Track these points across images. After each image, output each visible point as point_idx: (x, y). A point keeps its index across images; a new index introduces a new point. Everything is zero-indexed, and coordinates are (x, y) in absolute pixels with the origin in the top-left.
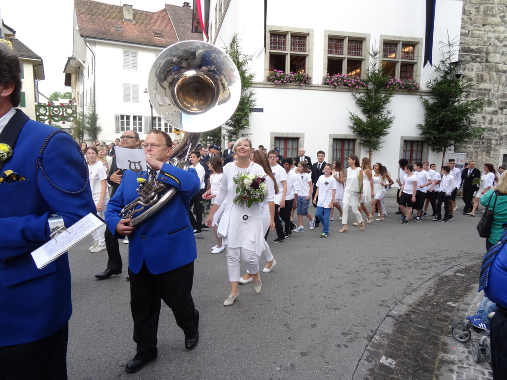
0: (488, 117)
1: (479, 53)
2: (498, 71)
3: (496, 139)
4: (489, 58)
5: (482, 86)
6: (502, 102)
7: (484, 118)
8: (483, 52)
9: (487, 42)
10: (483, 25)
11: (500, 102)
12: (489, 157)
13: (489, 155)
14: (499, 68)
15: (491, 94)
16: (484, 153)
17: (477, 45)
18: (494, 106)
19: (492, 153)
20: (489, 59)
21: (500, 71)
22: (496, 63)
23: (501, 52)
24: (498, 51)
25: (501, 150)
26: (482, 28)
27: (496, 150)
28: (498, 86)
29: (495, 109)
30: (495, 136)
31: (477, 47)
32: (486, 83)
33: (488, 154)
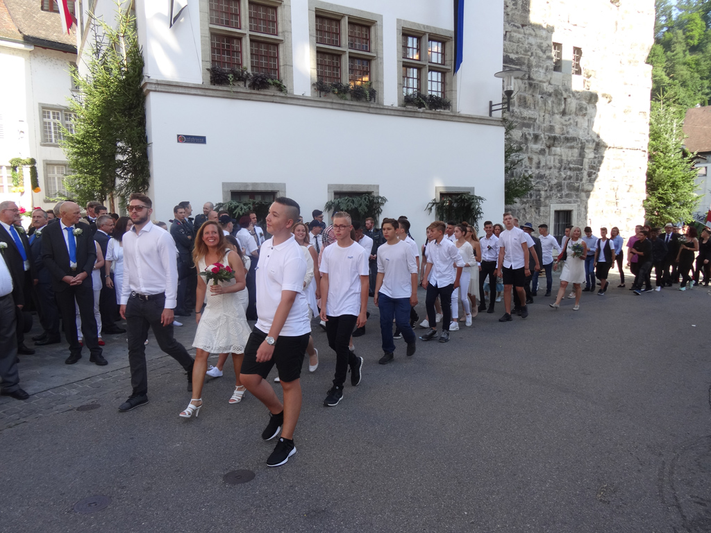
0: (535, 159)
1: (520, 65)
2: (542, 93)
3: (546, 188)
4: (531, 74)
5: (527, 113)
6: (549, 138)
7: (530, 159)
8: (524, 64)
9: (528, 51)
10: (523, 26)
11: (547, 137)
12: (539, 216)
13: (539, 212)
14: (543, 89)
15: (536, 126)
16: (533, 210)
17: (517, 53)
18: (541, 142)
19: (542, 209)
20: (532, 76)
21: (545, 93)
22: (540, 81)
23: (545, 66)
24: (542, 65)
25: (552, 205)
26: (521, 30)
27: (546, 206)
28: (543, 114)
29: (542, 147)
30: (545, 185)
31: (516, 56)
32: (530, 108)
33: (537, 211)
